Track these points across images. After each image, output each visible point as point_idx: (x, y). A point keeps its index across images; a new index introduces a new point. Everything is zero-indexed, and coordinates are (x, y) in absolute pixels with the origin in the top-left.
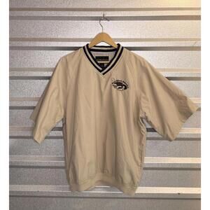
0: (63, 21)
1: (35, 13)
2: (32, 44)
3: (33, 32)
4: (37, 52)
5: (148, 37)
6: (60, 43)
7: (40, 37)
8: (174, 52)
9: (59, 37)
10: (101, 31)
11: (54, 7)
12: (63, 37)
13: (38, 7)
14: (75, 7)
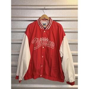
0: (29, 10)
1: (18, 7)
2: (17, 19)
3: (17, 14)
4: (19, 22)
5: (62, 16)
6: (28, 18)
7: (20, 16)
8: (71, 22)
9: (27, 16)
10: (44, 14)
11: (25, 5)
12: (29, 16)
13: (19, 5)
14: (33, 5)
